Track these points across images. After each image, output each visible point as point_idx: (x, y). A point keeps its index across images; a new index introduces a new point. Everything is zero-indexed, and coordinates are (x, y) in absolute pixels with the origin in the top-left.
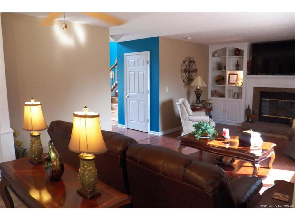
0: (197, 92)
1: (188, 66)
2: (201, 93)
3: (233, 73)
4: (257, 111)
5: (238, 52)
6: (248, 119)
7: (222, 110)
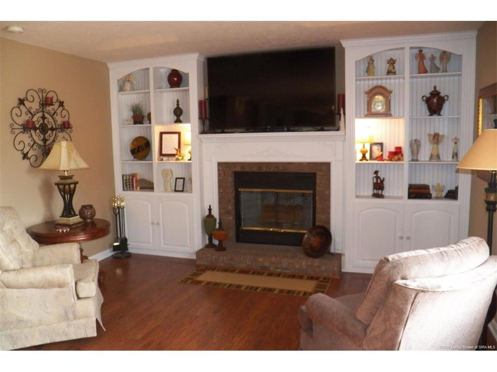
0: (61, 184)
1: (40, 114)
2: (75, 187)
3: (170, 131)
4: (231, 218)
5: (176, 79)
6: (210, 240)
7: (150, 222)
